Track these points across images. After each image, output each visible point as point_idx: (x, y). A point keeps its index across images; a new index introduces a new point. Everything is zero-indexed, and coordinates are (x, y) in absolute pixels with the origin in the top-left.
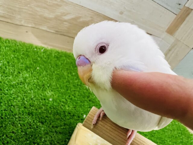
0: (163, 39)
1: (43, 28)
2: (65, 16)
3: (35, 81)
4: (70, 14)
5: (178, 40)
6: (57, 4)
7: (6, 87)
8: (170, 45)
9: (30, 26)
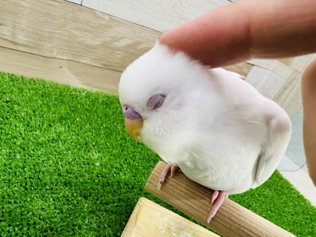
0: (273, 71)
1: (85, 62)
2: (117, 41)
3: (74, 137)
4: (124, 38)
5: (297, 71)
6: (105, 24)
7: (31, 146)
8: (285, 81)
9: (66, 58)
